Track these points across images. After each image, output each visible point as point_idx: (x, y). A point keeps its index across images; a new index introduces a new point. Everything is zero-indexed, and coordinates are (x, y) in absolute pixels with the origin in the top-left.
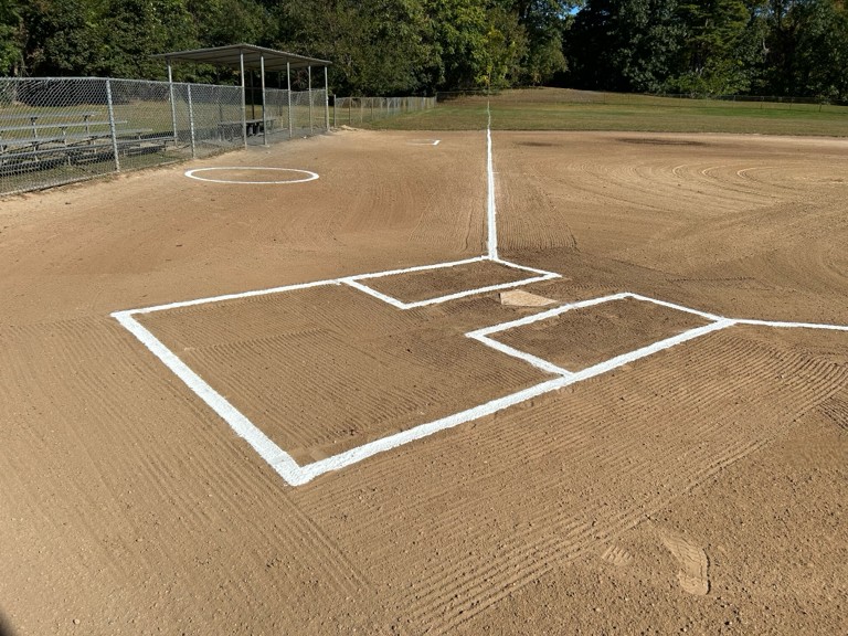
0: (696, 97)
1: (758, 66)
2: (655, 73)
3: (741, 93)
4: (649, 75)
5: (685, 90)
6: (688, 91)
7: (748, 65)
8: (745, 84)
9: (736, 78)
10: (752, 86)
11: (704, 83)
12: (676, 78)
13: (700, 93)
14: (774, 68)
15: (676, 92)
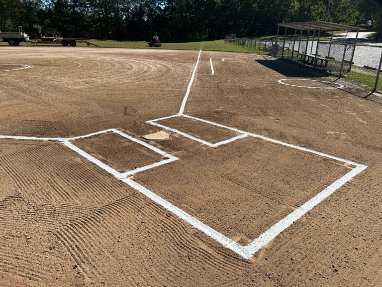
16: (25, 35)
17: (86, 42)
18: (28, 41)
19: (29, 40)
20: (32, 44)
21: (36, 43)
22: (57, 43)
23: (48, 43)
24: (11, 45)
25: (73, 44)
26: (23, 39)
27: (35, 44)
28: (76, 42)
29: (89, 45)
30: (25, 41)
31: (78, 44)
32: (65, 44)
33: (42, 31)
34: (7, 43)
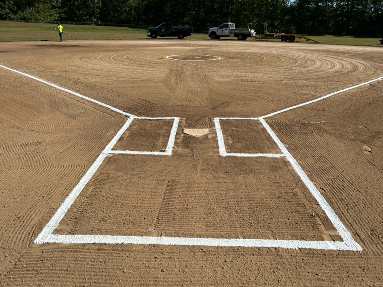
0: (35, 22)
1: (59, 7)
2: (10, 10)
3: (56, 20)
4: (8, 11)
5: (29, 19)
6: (31, 19)
7: (54, 7)
8: (56, 16)
9: (52, 13)
10: (59, 17)
11: (37, 15)
12: (23, 12)
13: (37, 20)
14: (66, 9)
15: (24, 19)
16: (253, 31)
17: (305, 38)
18: (254, 37)
19: (254, 35)
20: (256, 39)
21: (260, 38)
22: (277, 39)
23: (269, 38)
24: (239, 40)
25: (292, 40)
26: (250, 35)
27: (258, 39)
28: (294, 39)
29: (308, 41)
30: (251, 37)
31: (297, 39)
32: (284, 39)
33: (267, 27)
34: (236, 38)
